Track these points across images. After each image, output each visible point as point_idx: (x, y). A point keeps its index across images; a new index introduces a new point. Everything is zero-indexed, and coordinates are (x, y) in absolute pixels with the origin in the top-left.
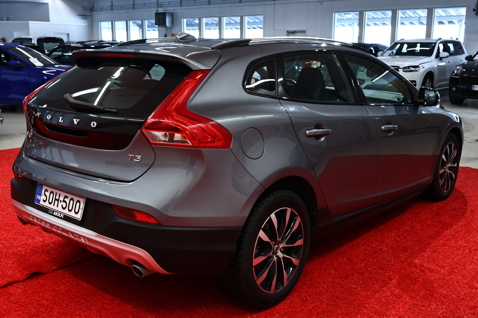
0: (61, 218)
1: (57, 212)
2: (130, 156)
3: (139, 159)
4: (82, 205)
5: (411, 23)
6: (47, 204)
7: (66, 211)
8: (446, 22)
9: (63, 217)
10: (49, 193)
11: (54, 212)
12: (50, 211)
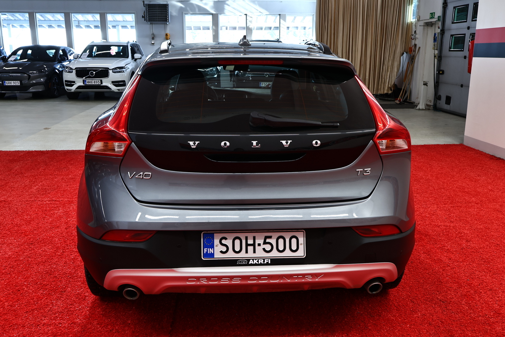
0: (267, 264)
1: (256, 259)
2: (359, 171)
3: (369, 172)
4: (302, 240)
5: (58, 26)
6: (231, 255)
7: (275, 254)
8: (92, 26)
9: (269, 262)
10: (231, 241)
11: (249, 260)
12: (240, 262)
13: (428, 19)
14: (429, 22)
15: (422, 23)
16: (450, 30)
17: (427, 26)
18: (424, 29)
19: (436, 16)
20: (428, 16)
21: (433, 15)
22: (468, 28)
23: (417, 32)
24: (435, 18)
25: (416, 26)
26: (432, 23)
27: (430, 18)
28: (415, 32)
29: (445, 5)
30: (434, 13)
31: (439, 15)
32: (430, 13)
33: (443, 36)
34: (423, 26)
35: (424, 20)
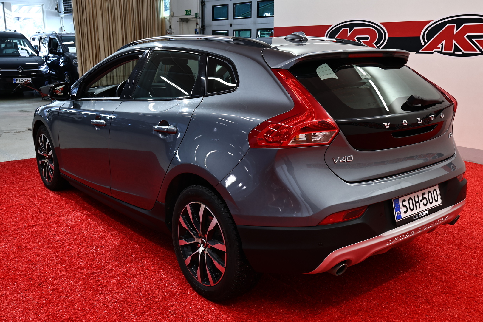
4: (438, 192)
9: (428, 213)
10: (408, 202)
11: (418, 215)
12: (415, 217)
13: (183, 16)
14: (185, 18)
15: (177, 19)
16: (210, 26)
17: (182, 22)
18: (180, 24)
19: (193, 13)
20: (184, 13)
21: (189, 12)
22: (231, 25)
23: (172, 27)
24: (191, 14)
25: (170, 21)
26: (188, 19)
27: (185, 15)
28: (170, 27)
29: (203, 4)
30: (190, 10)
31: (196, 12)
32: (185, 10)
33: (204, 31)
34: (179, 21)
35: (179, 16)
